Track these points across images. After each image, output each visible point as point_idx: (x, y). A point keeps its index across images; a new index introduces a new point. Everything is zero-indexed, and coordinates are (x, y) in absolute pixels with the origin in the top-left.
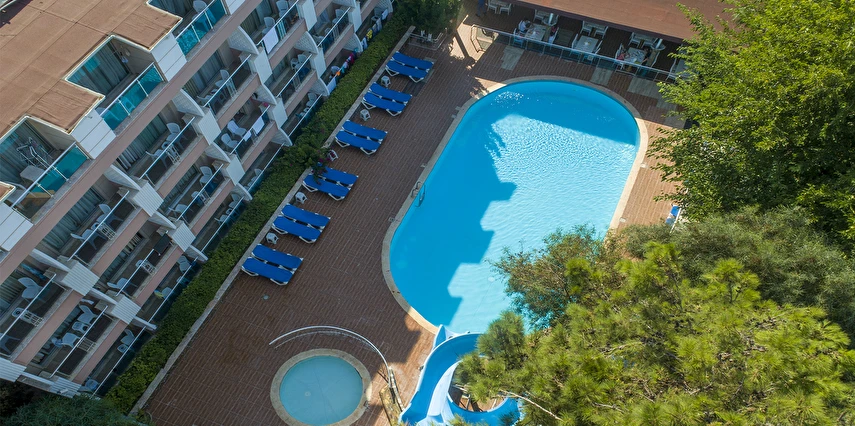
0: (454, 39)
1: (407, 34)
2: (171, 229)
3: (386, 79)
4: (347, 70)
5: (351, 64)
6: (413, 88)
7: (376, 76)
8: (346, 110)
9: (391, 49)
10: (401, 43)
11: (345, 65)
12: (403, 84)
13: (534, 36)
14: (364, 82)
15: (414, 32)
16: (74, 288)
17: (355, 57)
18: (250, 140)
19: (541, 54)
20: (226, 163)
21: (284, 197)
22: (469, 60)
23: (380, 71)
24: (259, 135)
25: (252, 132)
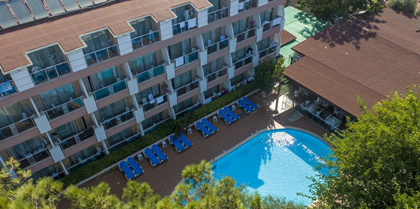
0: (275, 101)
1: (256, 91)
2: (96, 127)
3: (234, 107)
4: (219, 97)
5: (222, 94)
6: (243, 115)
7: (231, 104)
8: (208, 114)
9: (244, 95)
10: (250, 94)
11: (219, 94)
12: (240, 112)
13: (310, 109)
14: (223, 104)
15: (259, 91)
16: (38, 126)
17: (226, 92)
18: (153, 104)
19: (311, 120)
20: (136, 109)
21: (157, 141)
22: (276, 112)
23: (234, 103)
24: (159, 104)
25: (156, 101)
